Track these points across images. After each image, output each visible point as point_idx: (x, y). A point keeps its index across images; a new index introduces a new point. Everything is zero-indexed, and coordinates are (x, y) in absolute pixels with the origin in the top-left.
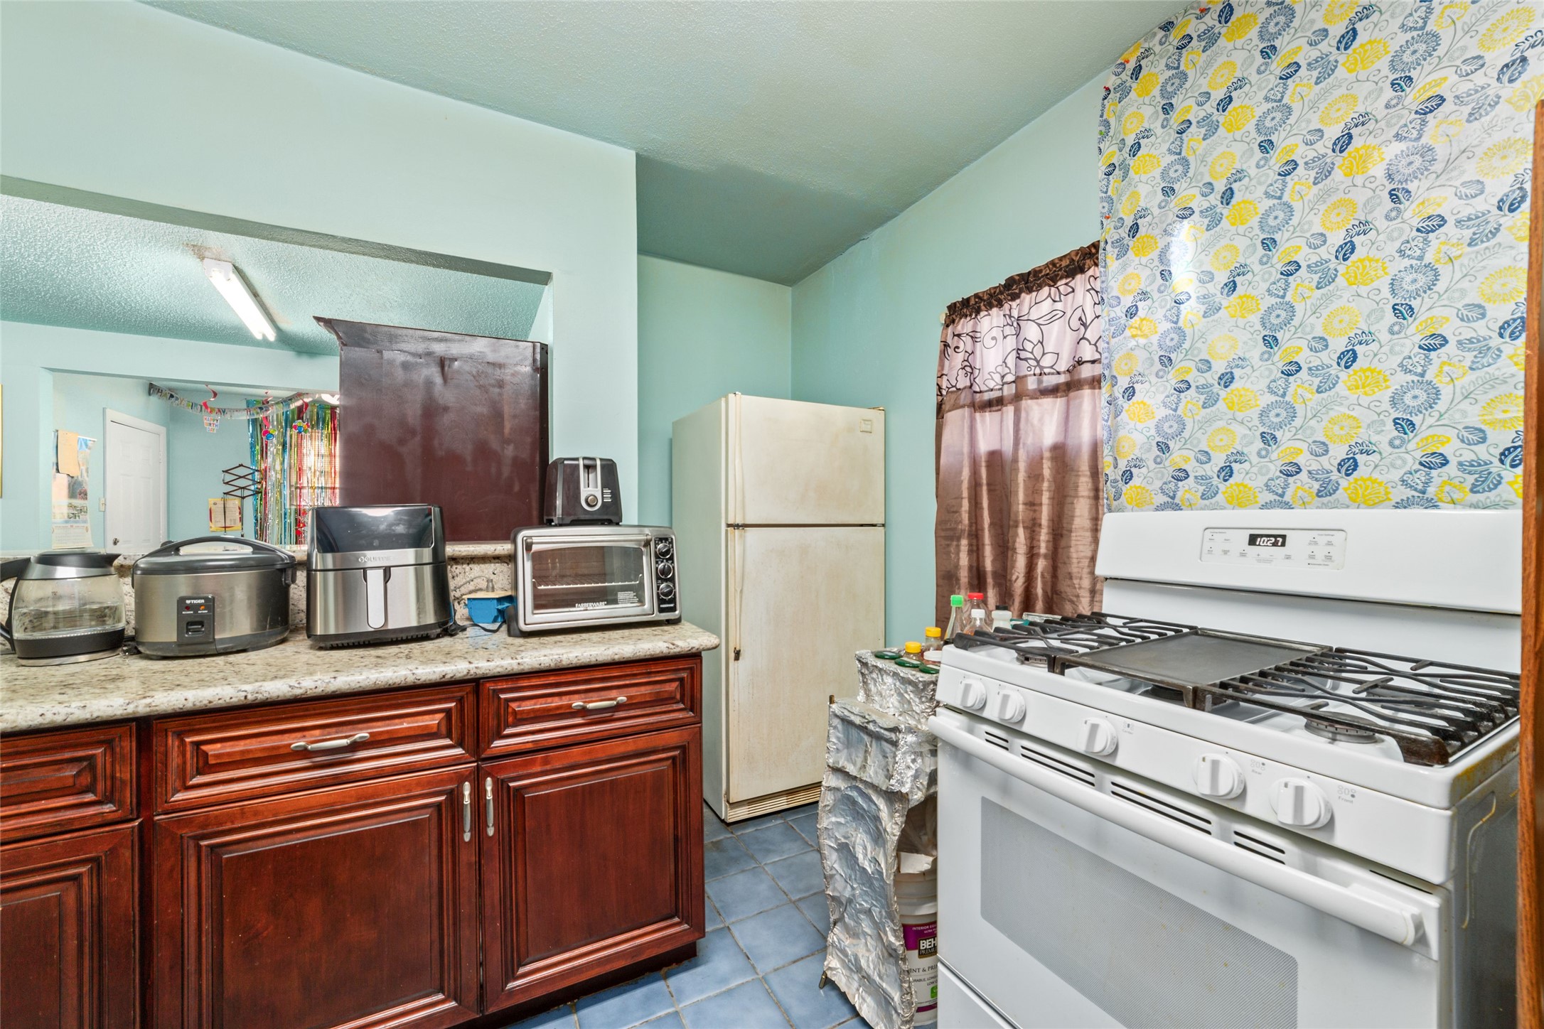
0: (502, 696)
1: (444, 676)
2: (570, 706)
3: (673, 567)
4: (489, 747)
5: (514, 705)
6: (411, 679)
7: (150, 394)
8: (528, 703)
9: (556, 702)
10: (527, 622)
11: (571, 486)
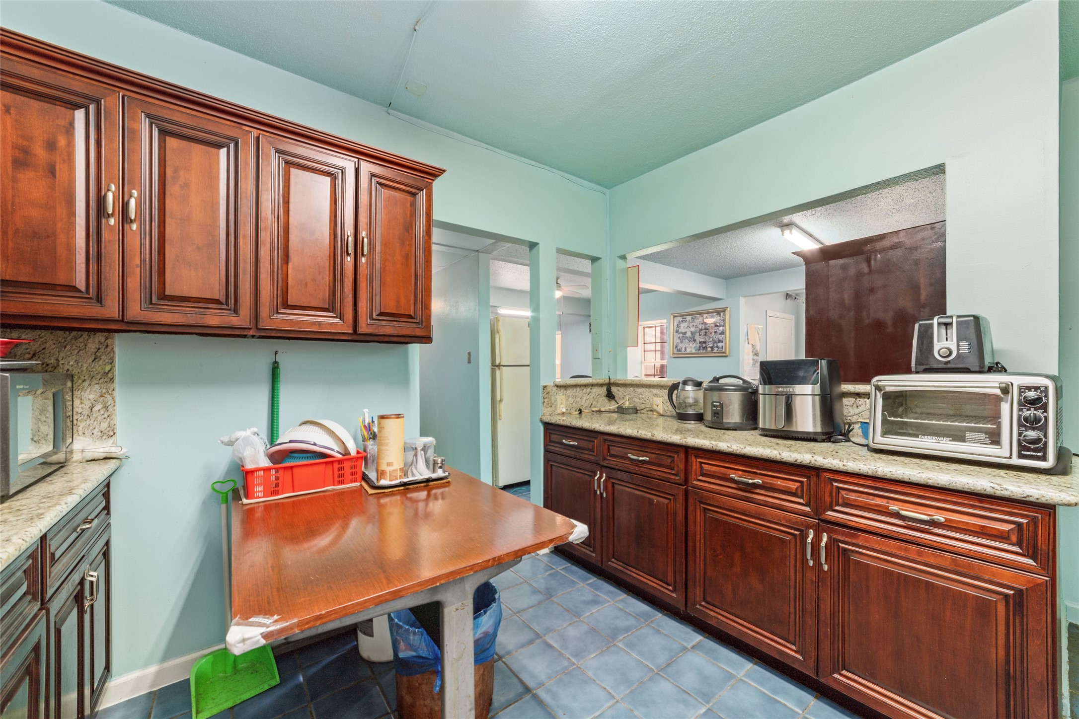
0: (835, 484)
1: (796, 461)
2: (887, 508)
3: (1046, 418)
4: (824, 513)
5: (843, 492)
6: (778, 457)
7: (787, 299)
8: (853, 494)
9: (879, 501)
10: (875, 442)
11: (925, 342)
